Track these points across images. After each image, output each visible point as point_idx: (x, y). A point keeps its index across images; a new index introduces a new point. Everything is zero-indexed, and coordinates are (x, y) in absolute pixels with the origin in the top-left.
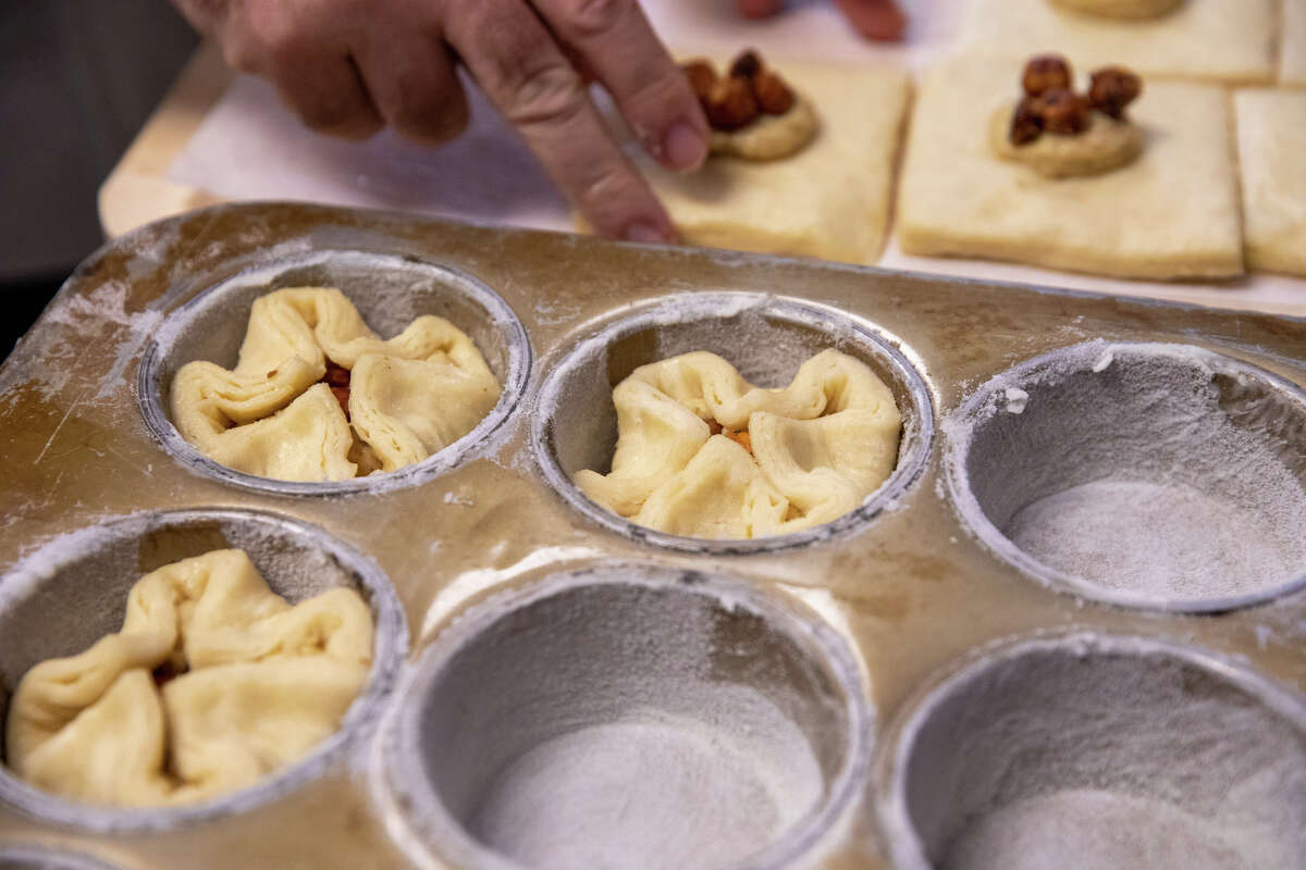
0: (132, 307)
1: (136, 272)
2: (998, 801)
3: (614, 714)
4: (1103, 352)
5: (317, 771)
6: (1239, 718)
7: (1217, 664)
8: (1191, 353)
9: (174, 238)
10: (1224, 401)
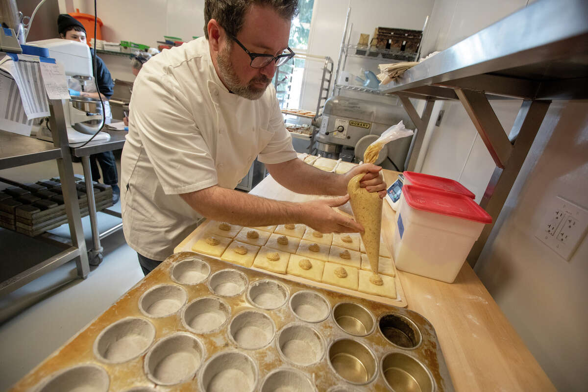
0: (173, 261)
1: (175, 258)
2: (244, 327)
3: (209, 312)
4: (267, 280)
5: (174, 314)
6: (268, 321)
7: (266, 315)
8: (276, 282)
9: (180, 254)
10: (278, 287)
